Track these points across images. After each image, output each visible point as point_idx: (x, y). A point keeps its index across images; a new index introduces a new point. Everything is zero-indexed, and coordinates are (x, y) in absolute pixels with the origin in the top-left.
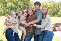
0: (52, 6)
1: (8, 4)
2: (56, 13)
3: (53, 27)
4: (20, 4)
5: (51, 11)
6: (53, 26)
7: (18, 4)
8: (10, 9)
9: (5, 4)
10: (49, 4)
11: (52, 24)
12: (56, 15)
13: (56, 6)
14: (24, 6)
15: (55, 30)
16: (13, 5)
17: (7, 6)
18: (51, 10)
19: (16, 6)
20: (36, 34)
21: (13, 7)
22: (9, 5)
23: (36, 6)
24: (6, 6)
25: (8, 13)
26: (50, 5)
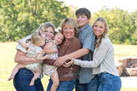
0: (119, 21)
1: (19, 15)
2: (128, 37)
3: (122, 66)
4: (46, 16)
5: (117, 32)
6: (121, 64)
7: (43, 16)
8: (24, 26)
9: (13, 16)
10: (111, 16)
11: (120, 61)
12: (128, 40)
13: (127, 21)
14: (57, 19)
15: (125, 74)
16: (31, 18)
17: (19, 19)
18: (117, 29)
19: (38, 21)
20: (81, 82)
21: (30, 21)
22: (22, 17)
23: (80, 18)
24: (15, 19)
25: (20, 34)
26: (114, 19)
